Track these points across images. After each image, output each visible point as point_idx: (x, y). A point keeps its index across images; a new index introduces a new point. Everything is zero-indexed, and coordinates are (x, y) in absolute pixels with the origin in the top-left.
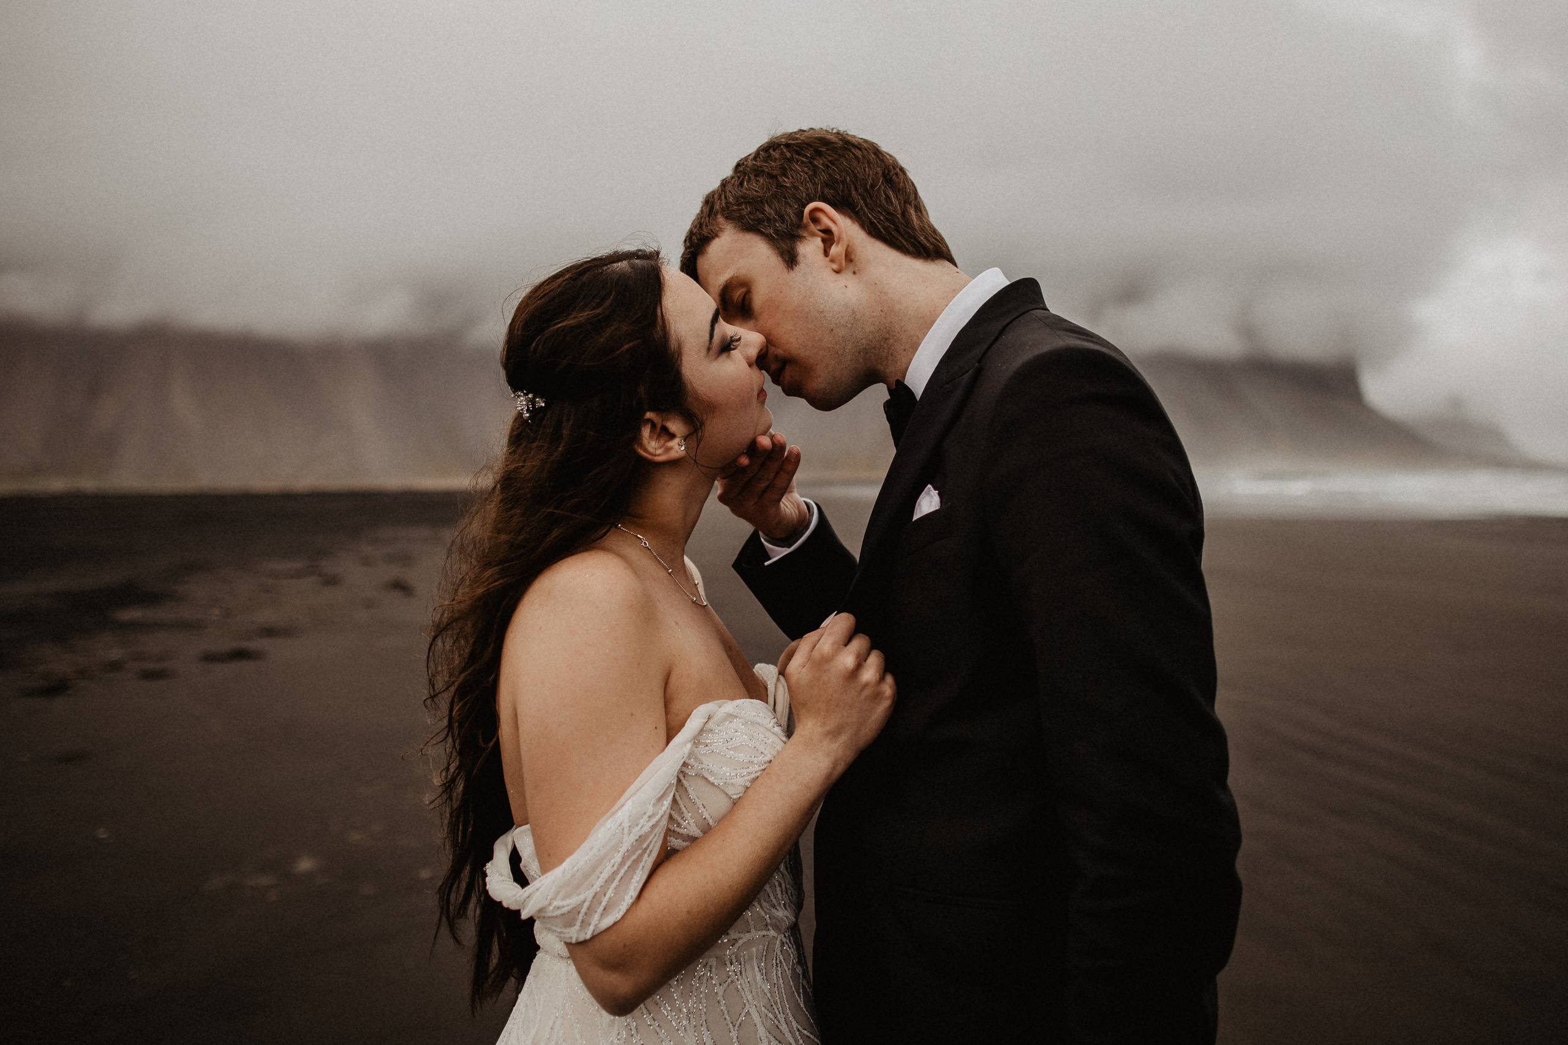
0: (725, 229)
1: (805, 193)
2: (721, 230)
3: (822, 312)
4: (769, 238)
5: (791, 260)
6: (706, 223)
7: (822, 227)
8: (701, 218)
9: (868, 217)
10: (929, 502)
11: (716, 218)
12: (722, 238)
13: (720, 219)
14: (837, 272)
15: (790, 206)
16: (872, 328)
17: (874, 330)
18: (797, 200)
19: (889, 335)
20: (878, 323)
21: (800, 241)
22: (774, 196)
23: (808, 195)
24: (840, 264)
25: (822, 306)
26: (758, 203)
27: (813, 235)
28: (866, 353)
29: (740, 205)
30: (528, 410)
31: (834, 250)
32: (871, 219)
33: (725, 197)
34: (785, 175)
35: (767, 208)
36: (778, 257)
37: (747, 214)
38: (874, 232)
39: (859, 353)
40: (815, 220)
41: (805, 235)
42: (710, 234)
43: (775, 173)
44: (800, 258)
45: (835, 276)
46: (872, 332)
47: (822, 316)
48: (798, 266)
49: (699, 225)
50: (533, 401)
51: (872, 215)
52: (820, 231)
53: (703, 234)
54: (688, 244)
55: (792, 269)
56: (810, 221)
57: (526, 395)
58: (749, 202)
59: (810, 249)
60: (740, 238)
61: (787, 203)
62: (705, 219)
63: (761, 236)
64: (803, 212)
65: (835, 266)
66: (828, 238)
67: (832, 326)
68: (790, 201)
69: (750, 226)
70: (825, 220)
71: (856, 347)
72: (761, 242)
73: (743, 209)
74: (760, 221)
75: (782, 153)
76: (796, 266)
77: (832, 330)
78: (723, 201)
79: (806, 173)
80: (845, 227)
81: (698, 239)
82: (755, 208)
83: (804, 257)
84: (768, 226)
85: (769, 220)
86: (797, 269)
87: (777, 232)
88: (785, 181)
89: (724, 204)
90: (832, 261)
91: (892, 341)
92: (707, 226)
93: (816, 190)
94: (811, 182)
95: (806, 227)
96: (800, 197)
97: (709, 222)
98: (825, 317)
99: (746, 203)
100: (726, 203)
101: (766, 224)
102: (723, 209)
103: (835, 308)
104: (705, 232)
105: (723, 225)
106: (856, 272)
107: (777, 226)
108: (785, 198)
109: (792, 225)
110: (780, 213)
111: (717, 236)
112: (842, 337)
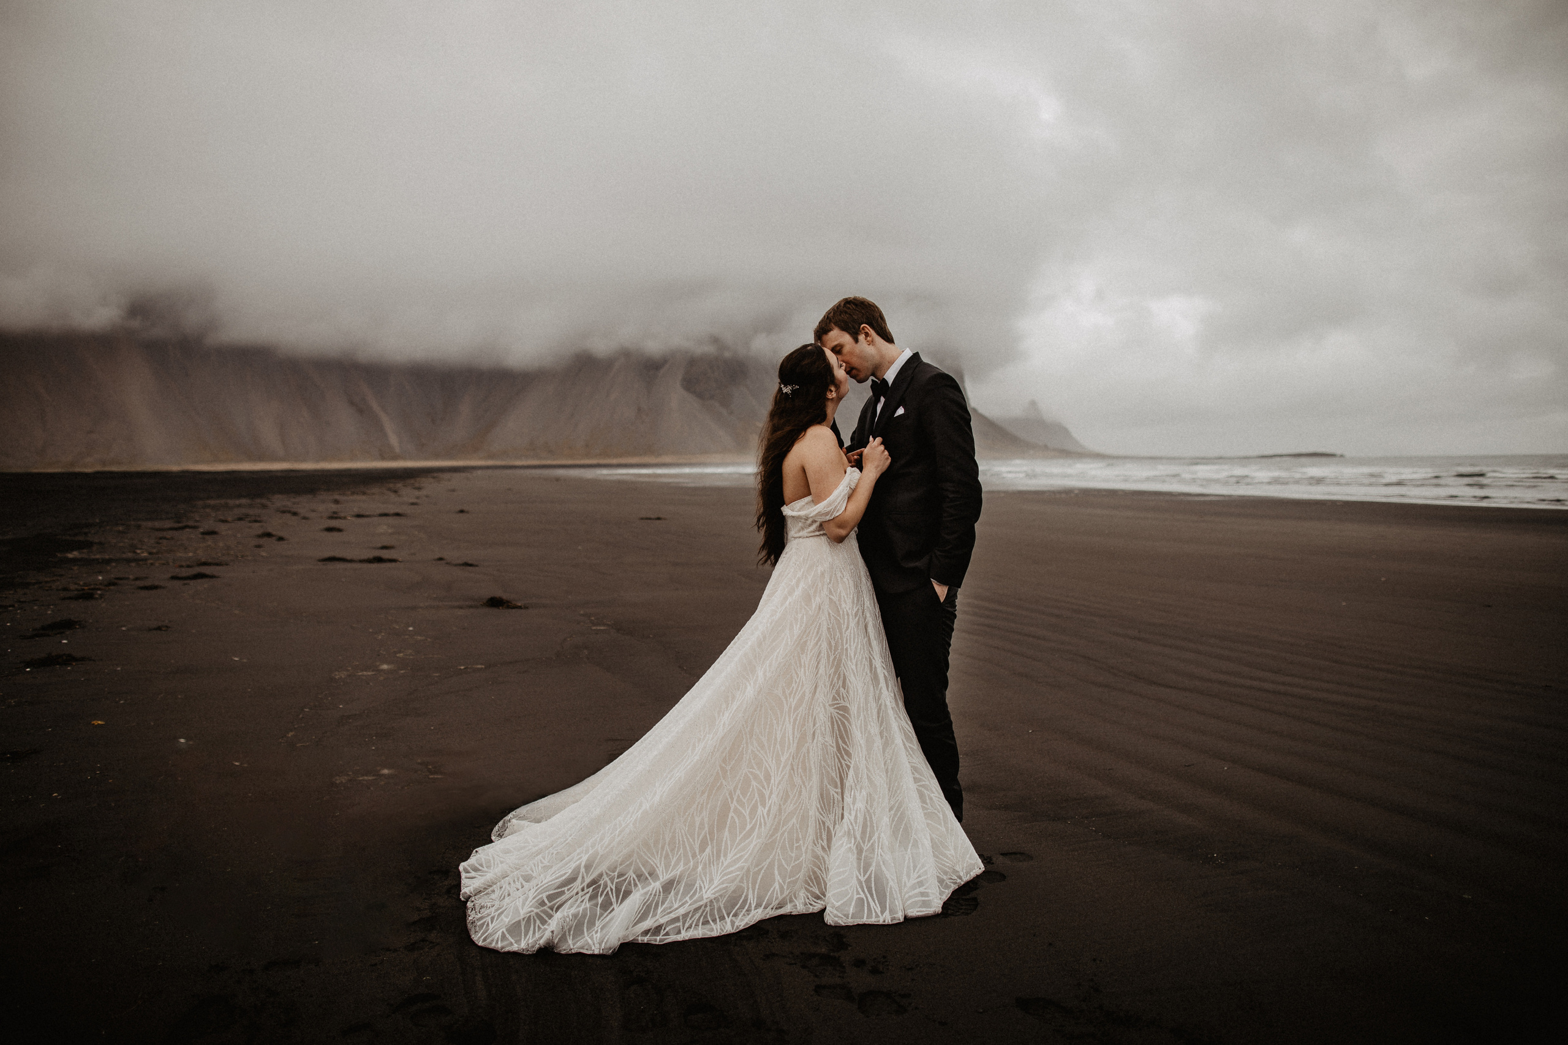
4: (850, 333)
5: (856, 341)
10: (901, 411)
14: (869, 345)
15: (856, 324)
18: (856, 321)
21: (859, 335)
22: (851, 321)
24: (870, 343)
26: (846, 322)
31: (868, 338)
35: (849, 324)
36: (852, 339)
37: (843, 325)
38: (879, 334)
44: (859, 340)
51: (877, 330)
55: (857, 344)
59: (862, 337)
60: (840, 332)
63: (847, 332)
65: (868, 343)
66: (867, 335)
69: (845, 328)
72: (847, 334)
74: (847, 328)
76: (858, 342)
80: (872, 332)
82: (845, 324)
84: (850, 330)
85: (850, 328)
87: (852, 332)
88: (855, 317)
90: (868, 341)
94: (862, 317)
95: (861, 331)
96: (859, 322)
103: (868, 356)
106: (873, 345)
107: (852, 330)
109: (857, 330)
110: (853, 326)
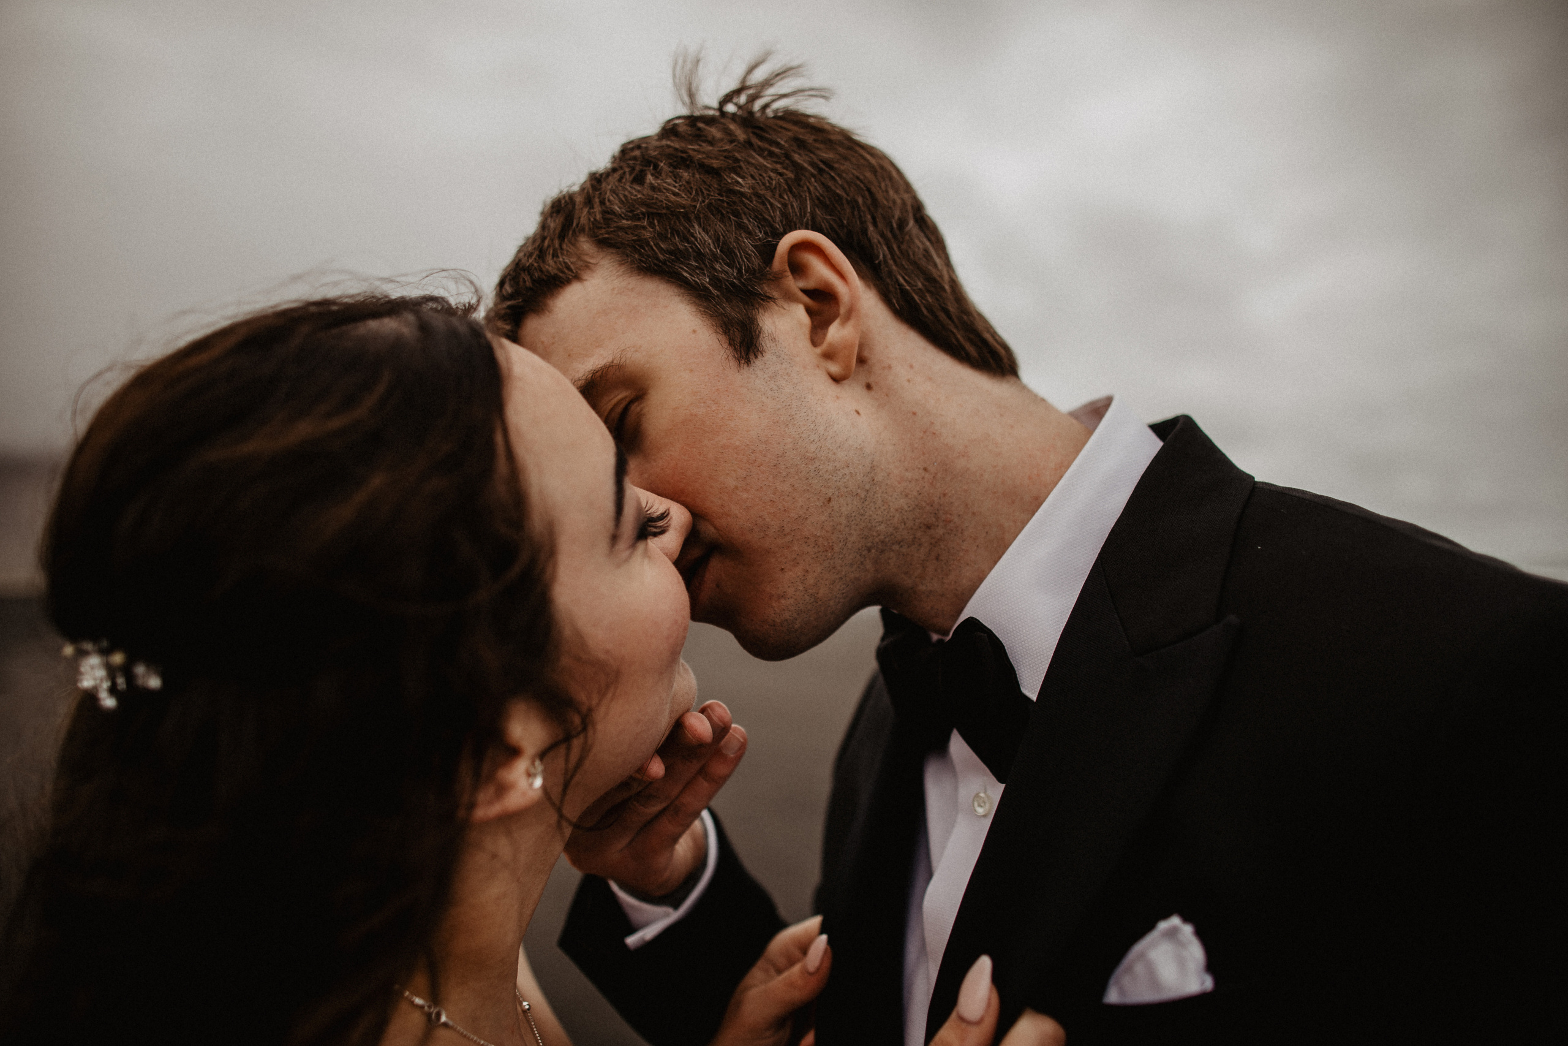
0: (595, 264)
1: (781, 210)
2: (587, 266)
3: (813, 459)
4: (698, 295)
5: (744, 343)
6: (555, 250)
7: (810, 284)
8: (544, 239)
9: (897, 280)
11: (576, 240)
12: (587, 284)
13: (586, 245)
15: (749, 233)
16: (902, 502)
17: (906, 507)
18: (763, 221)
19: (937, 519)
20: (915, 493)
21: (765, 309)
22: (714, 209)
23: (784, 215)
24: (847, 368)
25: (812, 448)
26: (678, 218)
27: (790, 297)
28: (882, 551)
29: (636, 218)
30: (113, 691)
32: (900, 285)
33: (602, 203)
34: (737, 170)
35: (697, 230)
36: (717, 332)
37: (653, 238)
39: (869, 550)
40: (798, 269)
41: (776, 294)
42: (563, 272)
43: (715, 163)
44: (765, 342)
45: (832, 389)
46: (900, 510)
47: (812, 468)
48: (760, 356)
49: (537, 253)
50: (127, 671)
51: (903, 278)
52: (805, 291)
53: (548, 271)
54: (508, 288)
55: (748, 362)
56: (787, 268)
57: (105, 652)
58: (660, 215)
59: (784, 325)
60: (630, 287)
61: (741, 226)
62: (552, 240)
63: (680, 286)
64: (774, 247)
65: (835, 368)
66: (824, 307)
67: (830, 492)
68: (750, 223)
69: (657, 263)
70: (820, 270)
71: (866, 538)
72: (677, 299)
73: (644, 228)
74: (679, 255)
75: (727, 132)
76: (756, 357)
77: (830, 500)
78: (597, 209)
79: (781, 174)
80: (859, 292)
81: (534, 281)
82: (672, 229)
83: (774, 340)
84: (697, 267)
85: (700, 256)
86: (758, 363)
87: (716, 281)
88: (738, 182)
89: (598, 217)
91: (940, 531)
92: (555, 255)
93: (803, 208)
94: (791, 191)
96: (770, 218)
97: (561, 249)
98: (817, 470)
99: (650, 215)
100: (604, 212)
101: (694, 263)
102: (596, 225)
103: (841, 454)
104: (550, 266)
105: (592, 257)
106: (873, 384)
107: (715, 269)
108: (737, 214)
109: (751, 271)
110: (725, 243)
111: (577, 278)
112: (848, 517)
